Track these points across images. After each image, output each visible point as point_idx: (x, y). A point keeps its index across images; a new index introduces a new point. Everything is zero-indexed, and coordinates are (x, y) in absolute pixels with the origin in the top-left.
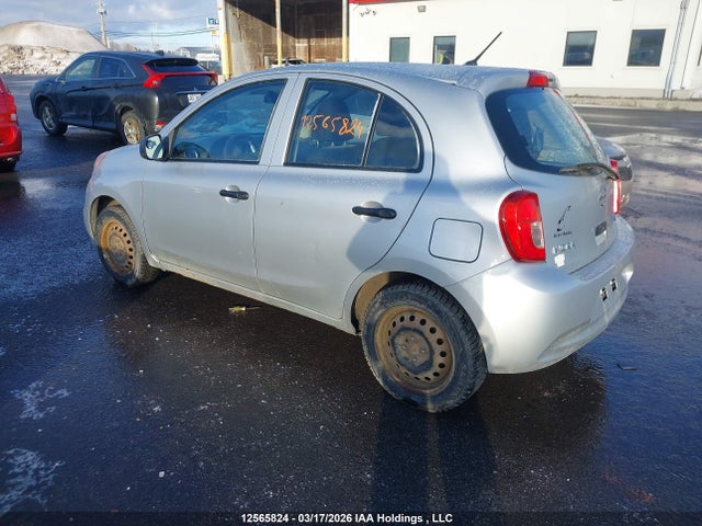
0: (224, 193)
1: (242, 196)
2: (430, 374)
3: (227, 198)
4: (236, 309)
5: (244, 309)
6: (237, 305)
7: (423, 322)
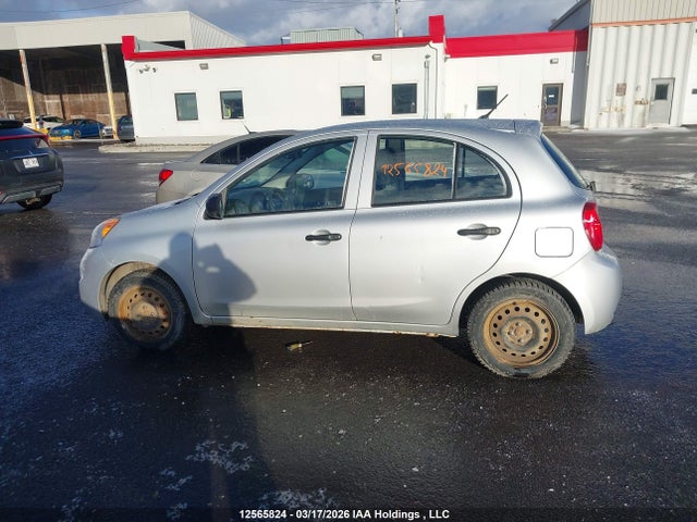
0: (309, 238)
1: (337, 237)
2: (536, 349)
3: (314, 242)
4: (293, 347)
5: (300, 345)
6: (293, 344)
7: (527, 310)
